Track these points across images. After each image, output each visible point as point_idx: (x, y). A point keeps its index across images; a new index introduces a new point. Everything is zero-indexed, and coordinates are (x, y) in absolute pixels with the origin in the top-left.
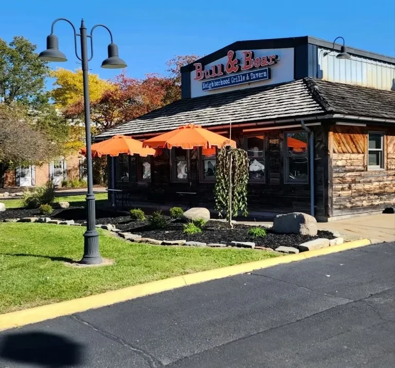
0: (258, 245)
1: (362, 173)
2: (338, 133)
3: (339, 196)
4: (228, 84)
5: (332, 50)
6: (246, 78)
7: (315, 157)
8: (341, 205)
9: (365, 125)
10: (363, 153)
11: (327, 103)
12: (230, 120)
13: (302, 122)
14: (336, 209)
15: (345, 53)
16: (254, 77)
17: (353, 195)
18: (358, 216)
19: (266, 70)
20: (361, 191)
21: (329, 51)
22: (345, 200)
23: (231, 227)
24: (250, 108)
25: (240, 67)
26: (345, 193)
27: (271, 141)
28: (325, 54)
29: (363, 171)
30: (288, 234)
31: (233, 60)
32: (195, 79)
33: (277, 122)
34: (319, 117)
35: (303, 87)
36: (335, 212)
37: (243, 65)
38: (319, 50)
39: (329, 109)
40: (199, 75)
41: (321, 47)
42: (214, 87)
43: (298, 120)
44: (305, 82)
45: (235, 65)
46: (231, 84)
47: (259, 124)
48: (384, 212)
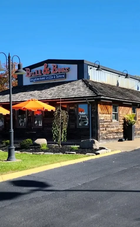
0: (77, 153)
1: (110, 123)
2: (101, 105)
3: (102, 133)
4: (44, 80)
5: (94, 66)
6: (53, 77)
7: (92, 115)
8: (103, 137)
9: (111, 102)
10: (111, 114)
11: (97, 91)
12: (50, 97)
13: (87, 100)
14: (101, 139)
15: (100, 68)
16: (58, 77)
17: (107, 133)
18: (109, 143)
19: (64, 74)
20: (110, 131)
21: (92, 67)
22: (104, 135)
23: (60, 147)
24: (59, 92)
25: (50, 72)
26: (104, 132)
27: (70, 108)
28: (91, 68)
29: (111, 122)
30: (88, 148)
31: (47, 68)
32: (26, 76)
33: (75, 99)
34: (94, 98)
35: (83, 83)
36: (100, 140)
37: (52, 71)
38: (88, 66)
39: (99, 94)
40: (28, 74)
41: (89, 65)
42: (37, 81)
43: (84, 98)
44: (83, 81)
45: (48, 70)
46: (46, 79)
47: (66, 99)
48: (119, 141)
